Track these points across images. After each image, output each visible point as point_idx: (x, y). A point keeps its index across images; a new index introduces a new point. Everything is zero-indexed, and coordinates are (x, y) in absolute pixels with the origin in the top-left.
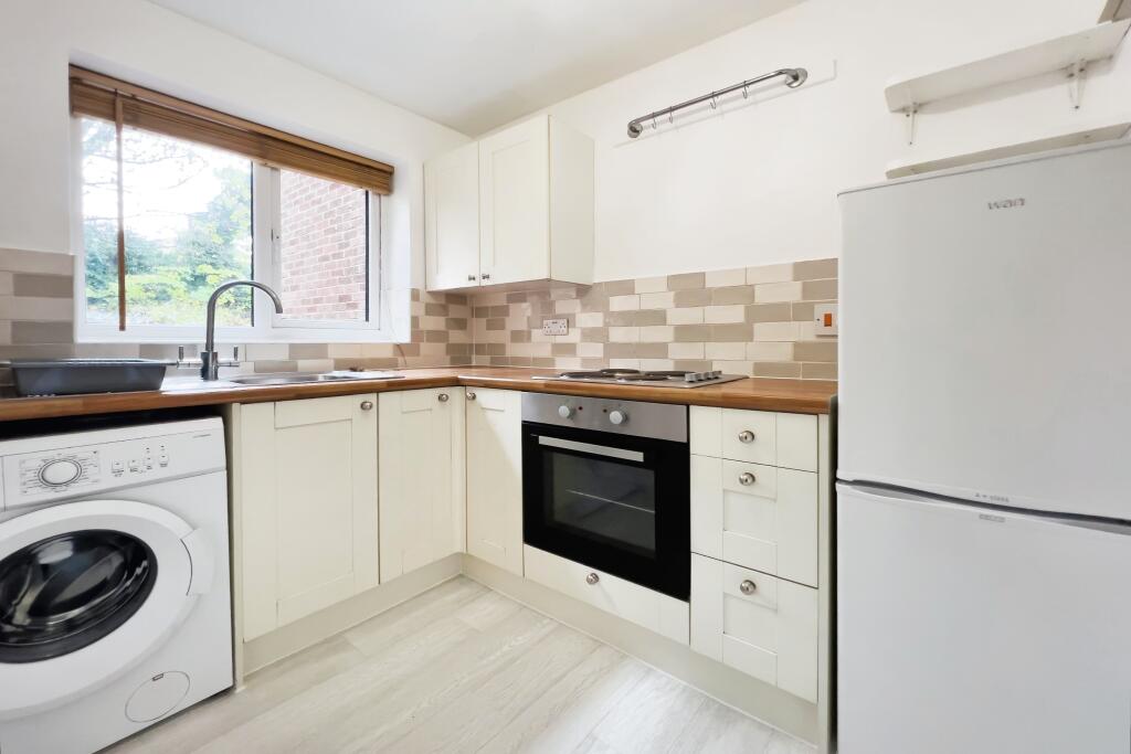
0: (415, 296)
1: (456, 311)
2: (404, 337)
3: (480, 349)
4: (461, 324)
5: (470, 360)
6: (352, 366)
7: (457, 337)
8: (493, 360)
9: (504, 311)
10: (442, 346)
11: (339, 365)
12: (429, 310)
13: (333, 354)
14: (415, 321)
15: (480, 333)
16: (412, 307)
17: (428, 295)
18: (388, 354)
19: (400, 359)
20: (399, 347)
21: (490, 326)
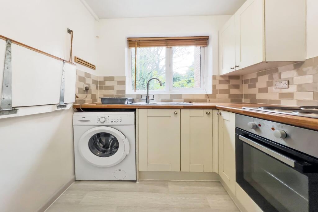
0: (214, 78)
1: (233, 82)
2: (210, 92)
3: (246, 96)
4: (237, 87)
5: (241, 101)
6: (190, 101)
7: (234, 91)
8: (251, 101)
9: (256, 80)
10: (227, 95)
11: (185, 101)
12: (221, 82)
13: (183, 97)
14: (214, 86)
15: (246, 90)
16: (213, 82)
17: (220, 77)
18: (203, 98)
19: (208, 100)
20: (208, 96)
21: (250, 87)
